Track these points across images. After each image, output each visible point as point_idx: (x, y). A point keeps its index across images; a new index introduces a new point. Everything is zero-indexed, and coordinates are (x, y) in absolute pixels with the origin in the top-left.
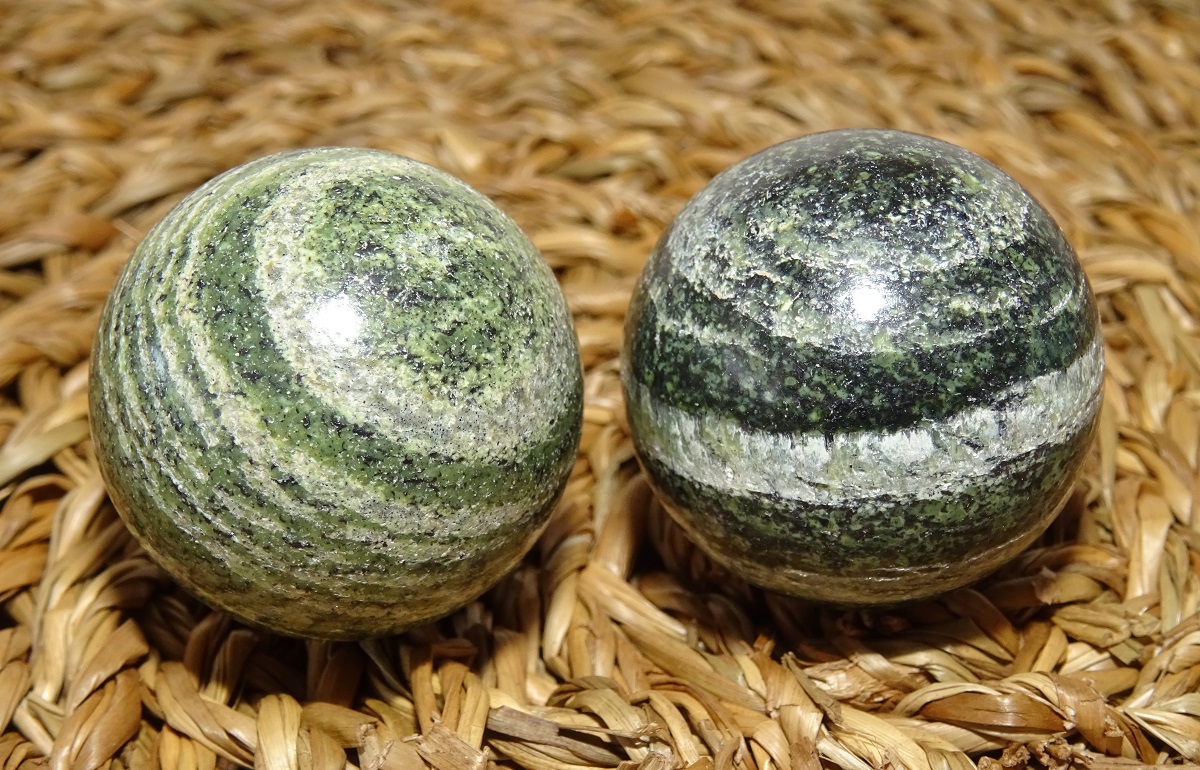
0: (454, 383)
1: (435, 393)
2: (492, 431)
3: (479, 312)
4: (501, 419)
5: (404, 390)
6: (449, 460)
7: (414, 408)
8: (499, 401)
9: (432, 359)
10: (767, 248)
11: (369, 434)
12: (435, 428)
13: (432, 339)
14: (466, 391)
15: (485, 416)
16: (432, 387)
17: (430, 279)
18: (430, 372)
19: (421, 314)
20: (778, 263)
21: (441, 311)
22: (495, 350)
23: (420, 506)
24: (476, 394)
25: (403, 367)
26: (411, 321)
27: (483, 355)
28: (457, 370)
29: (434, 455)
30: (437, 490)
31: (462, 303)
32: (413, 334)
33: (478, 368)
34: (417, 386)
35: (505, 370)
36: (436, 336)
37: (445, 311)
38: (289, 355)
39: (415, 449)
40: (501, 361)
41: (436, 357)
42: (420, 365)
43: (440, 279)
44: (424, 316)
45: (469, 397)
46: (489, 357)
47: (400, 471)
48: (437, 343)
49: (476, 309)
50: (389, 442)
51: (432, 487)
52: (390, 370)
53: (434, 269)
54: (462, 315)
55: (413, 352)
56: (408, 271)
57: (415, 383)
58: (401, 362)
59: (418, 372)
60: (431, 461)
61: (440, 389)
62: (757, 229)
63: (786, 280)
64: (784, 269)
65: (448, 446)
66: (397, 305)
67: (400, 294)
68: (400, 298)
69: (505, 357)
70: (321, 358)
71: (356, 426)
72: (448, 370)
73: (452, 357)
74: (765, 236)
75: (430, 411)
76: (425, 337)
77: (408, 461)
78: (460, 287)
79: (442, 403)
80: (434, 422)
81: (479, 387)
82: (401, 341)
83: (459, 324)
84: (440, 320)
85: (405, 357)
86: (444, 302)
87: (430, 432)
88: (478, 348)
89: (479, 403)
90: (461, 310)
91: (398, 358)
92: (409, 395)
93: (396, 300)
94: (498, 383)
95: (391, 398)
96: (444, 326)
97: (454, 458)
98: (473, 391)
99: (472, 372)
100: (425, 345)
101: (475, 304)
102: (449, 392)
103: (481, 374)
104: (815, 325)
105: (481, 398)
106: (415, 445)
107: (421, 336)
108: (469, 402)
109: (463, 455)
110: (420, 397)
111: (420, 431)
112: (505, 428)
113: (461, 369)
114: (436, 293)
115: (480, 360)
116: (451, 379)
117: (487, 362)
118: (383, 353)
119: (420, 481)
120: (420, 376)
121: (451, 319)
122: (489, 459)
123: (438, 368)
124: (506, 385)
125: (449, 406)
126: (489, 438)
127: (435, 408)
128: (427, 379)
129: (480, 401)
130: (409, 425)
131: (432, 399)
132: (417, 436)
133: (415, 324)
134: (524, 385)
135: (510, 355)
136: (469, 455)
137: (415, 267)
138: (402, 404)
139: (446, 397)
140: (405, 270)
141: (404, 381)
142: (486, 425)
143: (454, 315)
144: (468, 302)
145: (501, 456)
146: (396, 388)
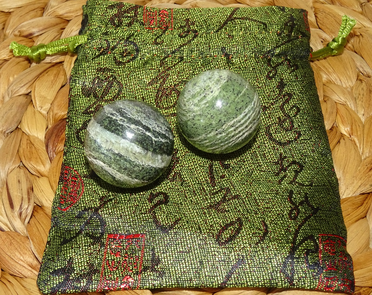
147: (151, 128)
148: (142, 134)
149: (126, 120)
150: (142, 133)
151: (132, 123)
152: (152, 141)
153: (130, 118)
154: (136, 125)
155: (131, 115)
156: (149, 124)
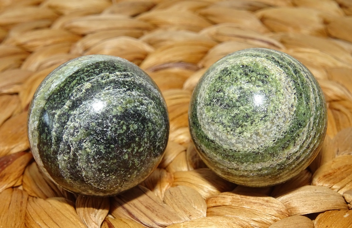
0: (234, 131)
1: (229, 133)
2: (248, 144)
3: (245, 110)
4: (250, 141)
5: (221, 132)
6: (235, 151)
7: (223, 137)
8: (249, 136)
9: (228, 124)
10: (79, 148)
11: (214, 143)
12: (229, 143)
13: (229, 118)
14: (238, 133)
15: (244, 140)
16: (228, 132)
17: (232, 101)
18: (227, 128)
19: (227, 111)
20: (76, 153)
21: (232, 110)
22: (248, 122)
23: (232, 162)
24: (241, 134)
25: (221, 126)
26: (224, 113)
27: (244, 123)
28: (235, 127)
29: (231, 150)
30: (234, 158)
31: (240, 108)
32: (224, 117)
33: (242, 127)
34: (224, 131)
35: (251, 127)
36: (230, 118)
37: (234, 110)
38: (199, 119)
39: (226, 148)
40: (250, 125)
41: (229, 124)
42: (225, 126)
43: (235, 101)
44: (228, 112)
45: (239, 135)
46: (246, 124)
47: (223, 153)
48: (230, 119)
49: (244, 110)
50: (219, 145)
51: (233, 158)
52: (218, 126)
53: (234, 98)
54: (239, 111)
55: (223, 122)
56: (227, 98)
57: (223, 130)
58: (220, 124)
59: (224, 127)
60: (230, 151)
61: (230, 133)
62: (85, 142)
63: (72, 156)
64: (74, 155)
65: (234, 148)
66: (221, 108)
67: (223, 105)
68: (222, 106)
69: (252, 123)
70: (204, 121)
71: (211, 140)
72: (233, 127)
73: (234, 124)
74: (83, 145)
75: (228, 138)
76: (227, 118)
77: (224, 151)
78: (240, 103)
79: (231, 136)
80: (229, 141)
81: (242, 132)
82: (220, 118)
83: (237, 114)
84: (232, 113)
85: (221, 123)
86: (234, 108)
87: (228, 144)
88: (242, 121)
89: (242, 137)
90: (238, 110)
91: (220, 123)
92: (222, 134)
93: (221, 107)
94: (249, 131)
95: (218, 134)
96: (233, 115)
97: (237, 151)
98: (240, 133)
99: (240, 128)
100: (226, 120)
101: (244, 108)
102: (233, 133)
103: (243, 128)
104: (64, 166)
105: (243, 135)
106: (225, 147)
107: (226, 117)
108: (239, 136)
109: (239, 150)
110: (225, 134)
111: (226, 143)
112: (253, 143)
113: (236, 127)
114: (232, 105)
115: (243, 125)
116: (233, 130)
117: (245, 125)
118: (216, 121)
119: (229, 156)
120: (225, 129)
121: (235, 113)
122: (248, 151)
123: (229, 127)
124: (252, 131)
125: (233, 137)
126: (247, 146)
127: (229, 138)
128: (227, 129)
129: (243, 136)
130: (223, 141)
131: (228, 135)
132: (225, 144)
133: (225, 114)
134: (259, 131)
135: (254, 123)
136: (241, 150)
137: (229, 97)
138: (221, 136)
139: (232, 135)
140: (226, 98)
141: (221, 130)
142: (245, 142)
143: (236, 111)
144: (242, 108)
145: (253, 151)
146: (219, 131)
147: (75, 112)
148: (70, 95)
149: (104, 81)
150: (72, 95)
151: (92, 86)
152: (57, 108)
153: (104, 88)
154: (87, 90)
155: (107, 91)
156: (81, 111)
